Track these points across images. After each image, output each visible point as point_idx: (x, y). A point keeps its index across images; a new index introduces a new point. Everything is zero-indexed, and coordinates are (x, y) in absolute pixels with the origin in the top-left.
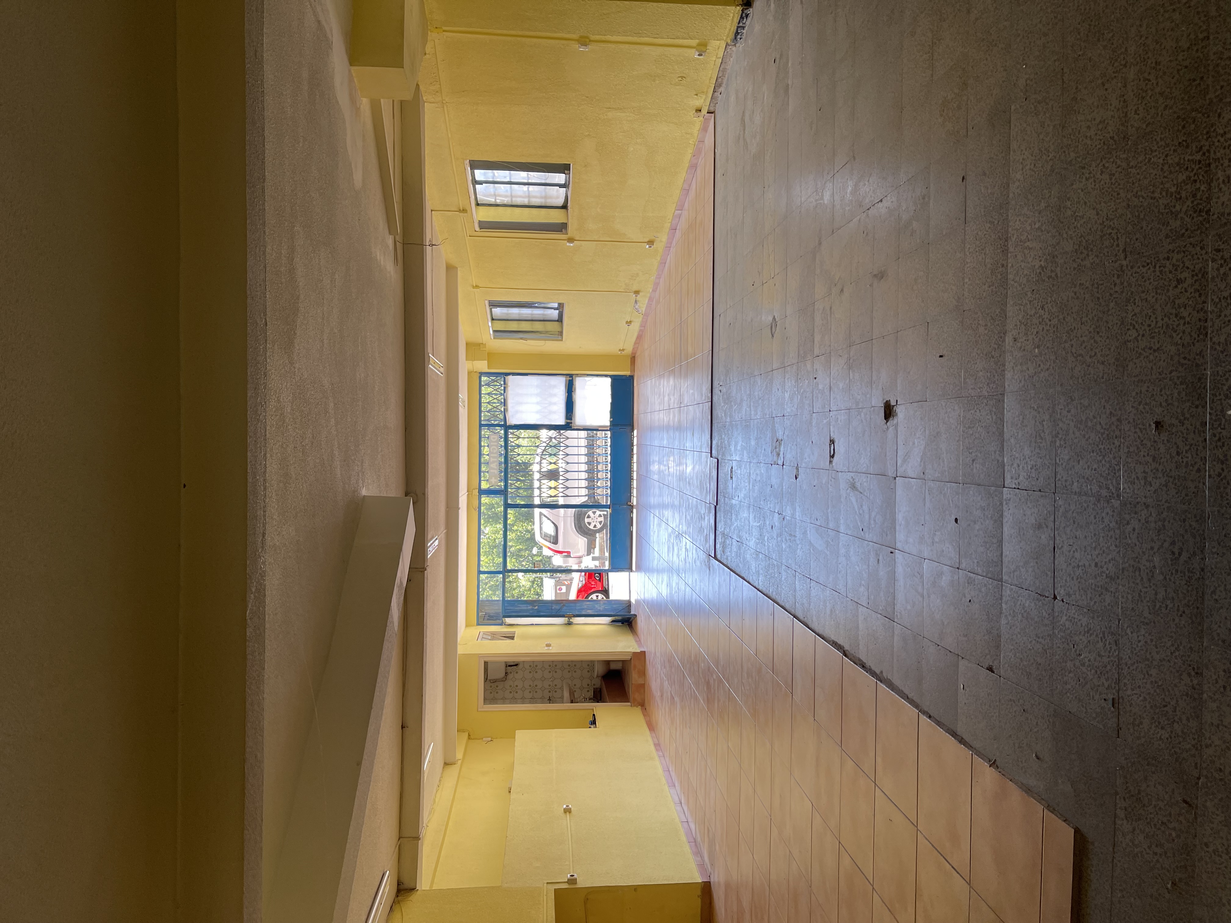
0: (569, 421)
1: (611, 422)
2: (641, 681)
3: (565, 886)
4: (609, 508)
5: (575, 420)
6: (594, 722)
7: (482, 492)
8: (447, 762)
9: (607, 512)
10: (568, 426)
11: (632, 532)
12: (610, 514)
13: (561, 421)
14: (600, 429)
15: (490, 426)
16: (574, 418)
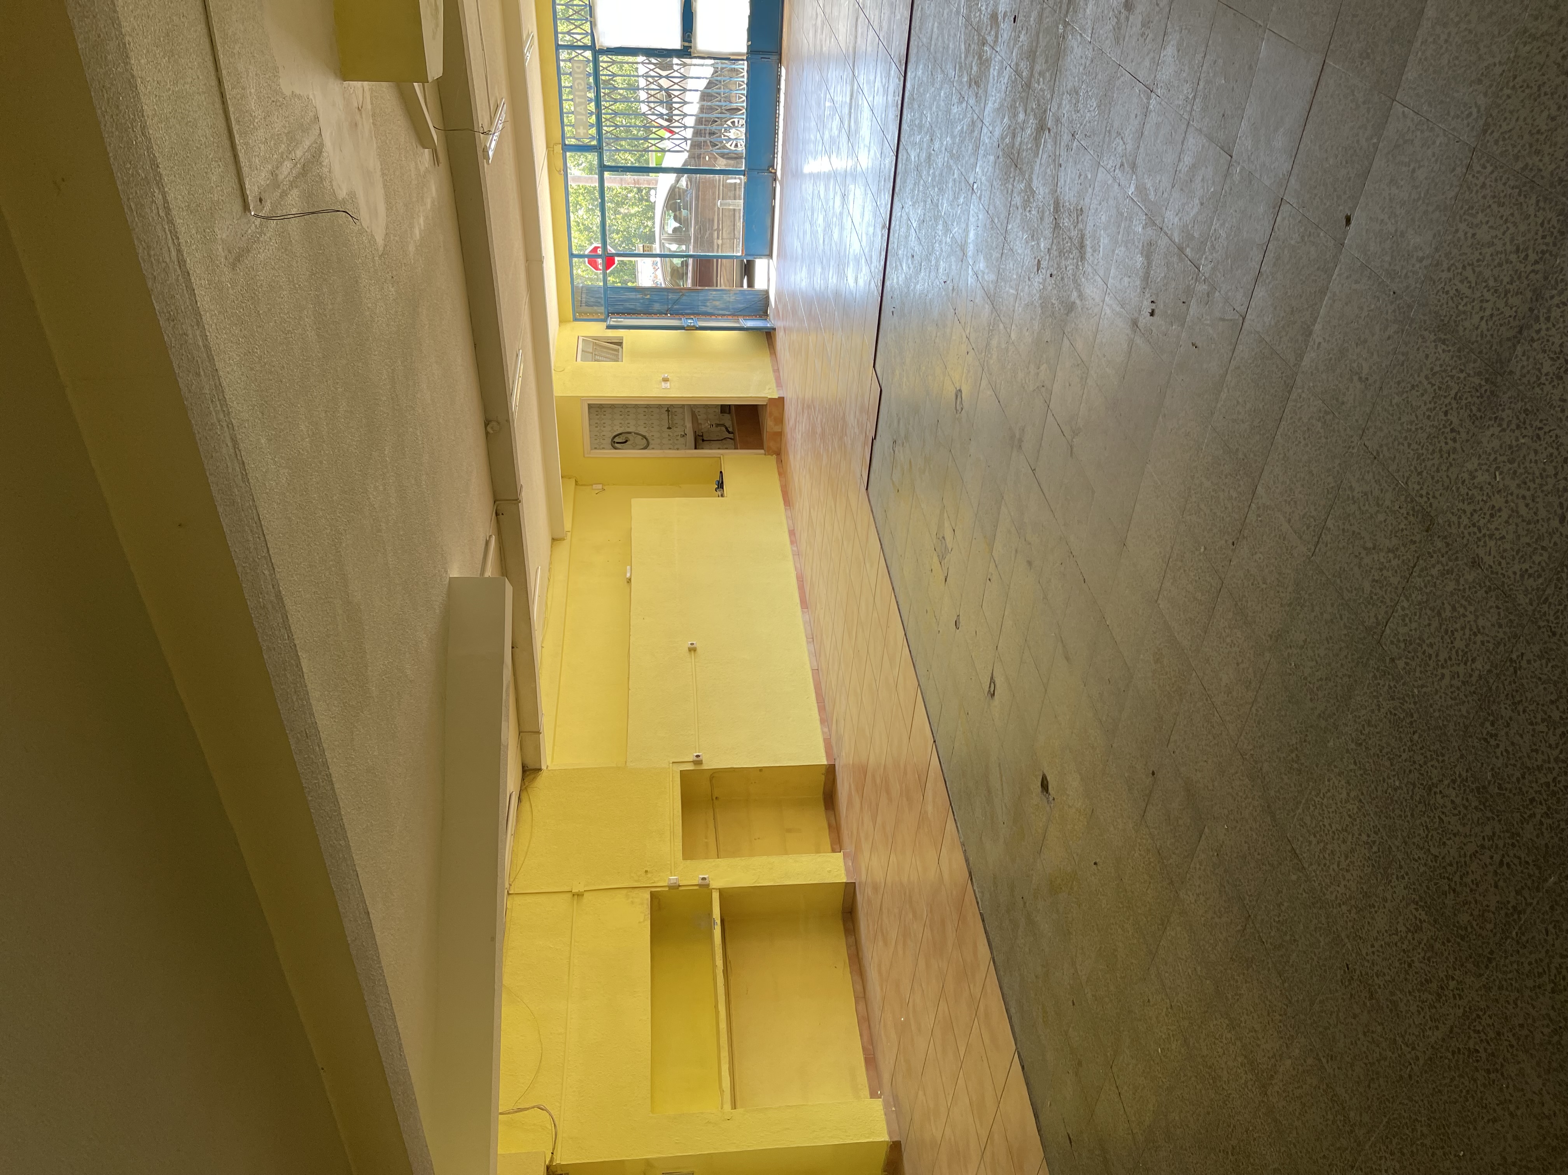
0: (686, 44)
1: (748, 46)
2: (777, 429)
3: (690, 767)
4: (744, 175)
5: (695, 43)
6: (720, 485)
7: (566, 148)
8: (555, 537)
9: (740, 179)
10: (686, 52)
11: (774, 208)
12: (745, 183)
13: (676, 43)
14: (732, 57)
15: (572, 47)
16: (695, 39)
